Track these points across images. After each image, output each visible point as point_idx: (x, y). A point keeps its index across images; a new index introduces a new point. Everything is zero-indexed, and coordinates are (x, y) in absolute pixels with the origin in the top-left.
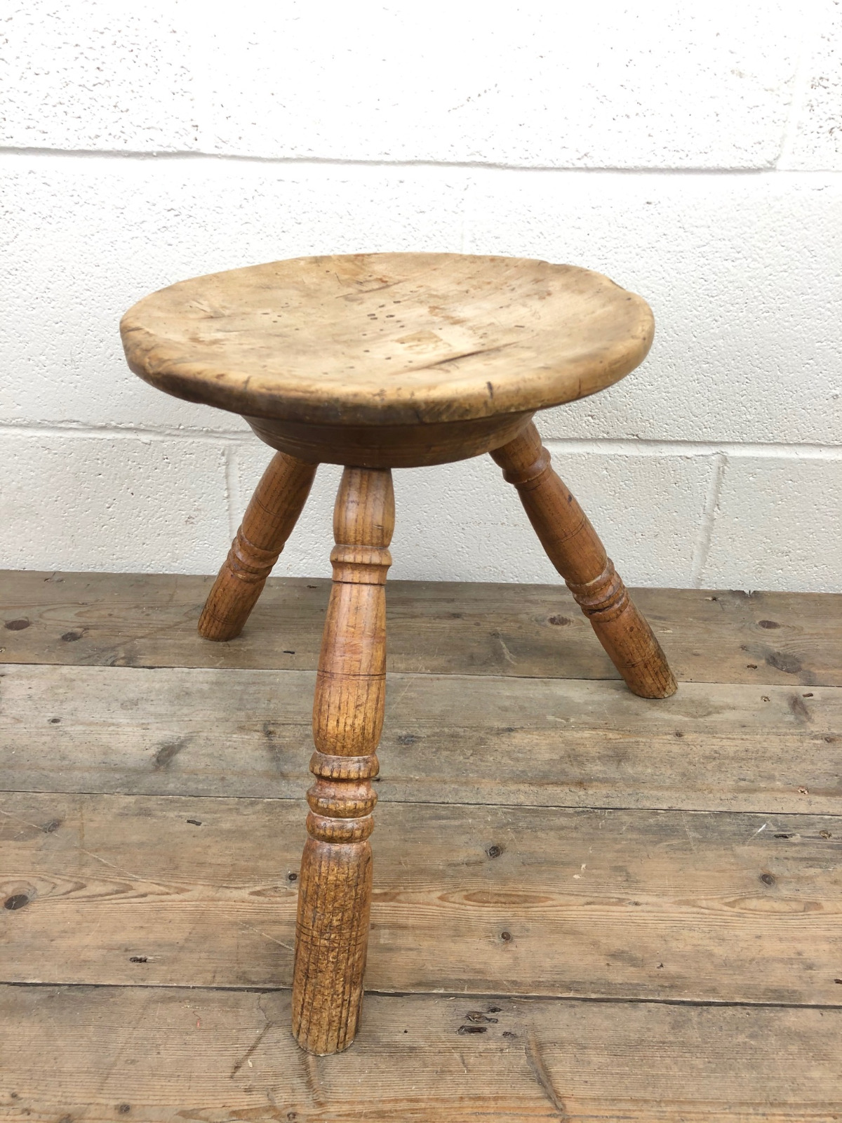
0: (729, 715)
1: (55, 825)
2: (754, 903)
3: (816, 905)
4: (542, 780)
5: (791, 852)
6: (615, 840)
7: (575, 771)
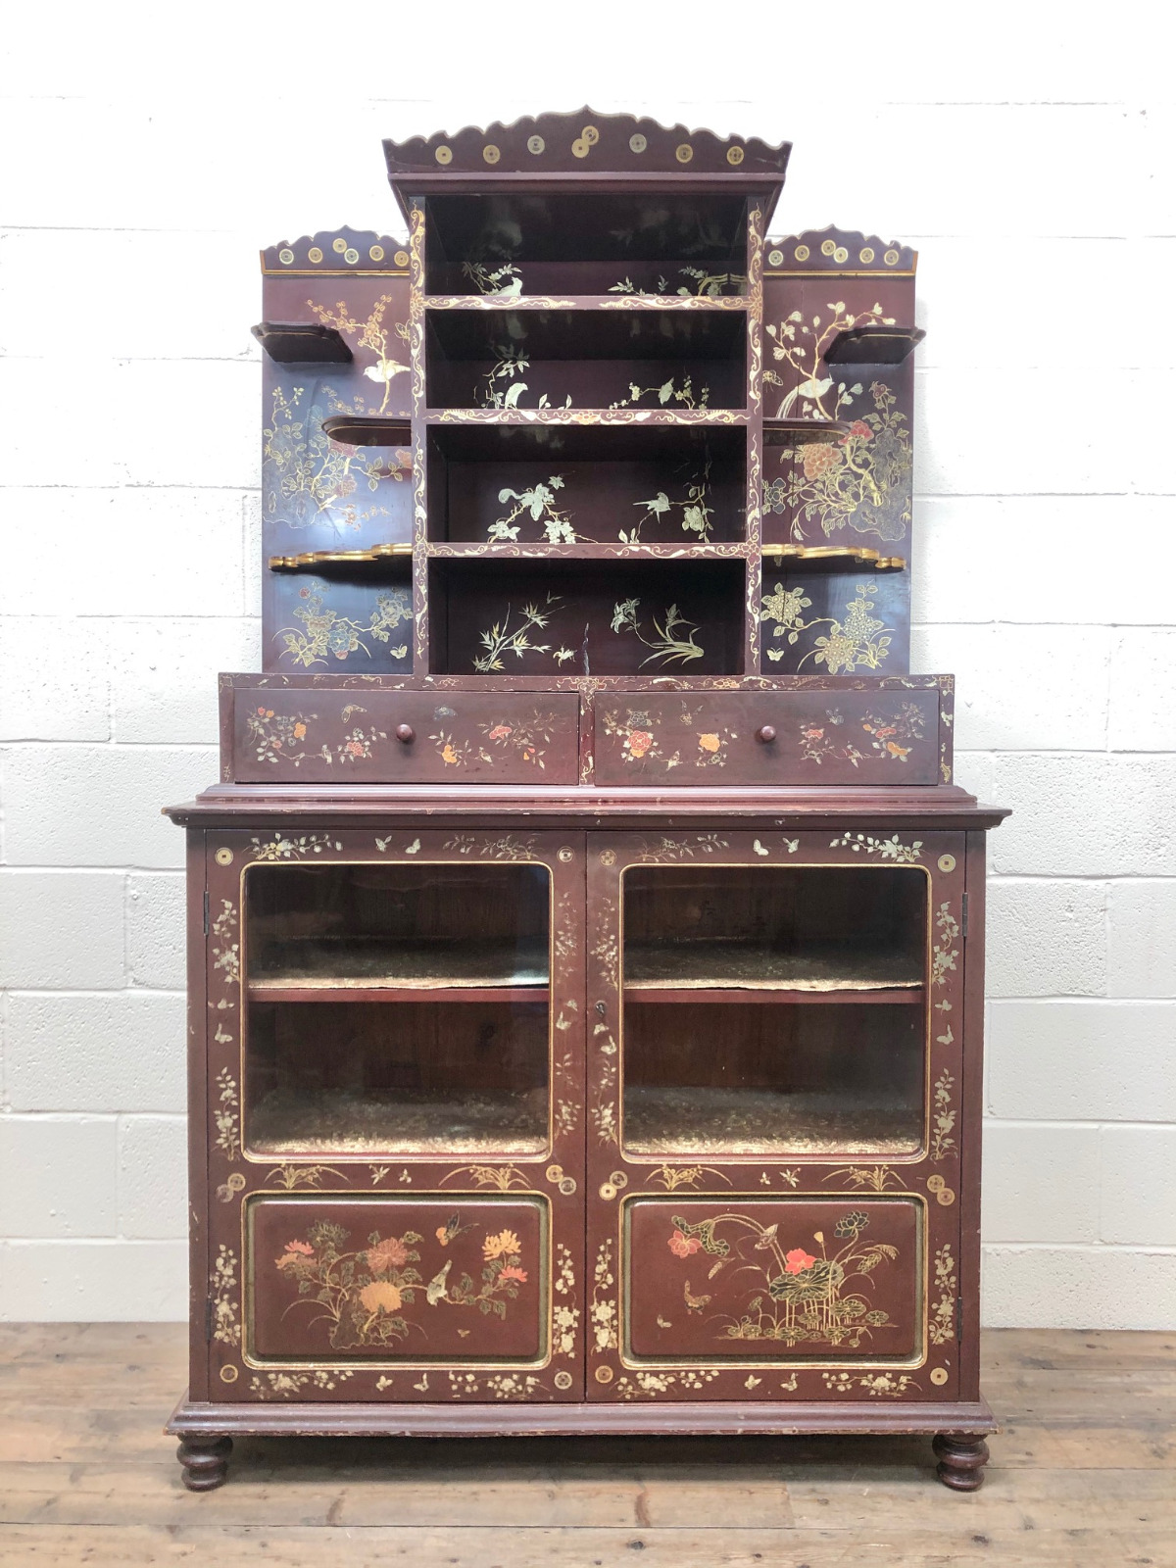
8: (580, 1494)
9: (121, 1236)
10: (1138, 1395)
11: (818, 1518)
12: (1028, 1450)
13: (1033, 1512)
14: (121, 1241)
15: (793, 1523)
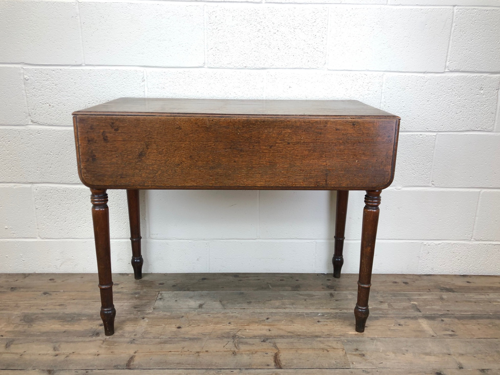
0: (316, 297)
1: (183, 317)
2: (315, 325)
3: (327, 325)
4: (277, 308)
5: (324, 318)
6: (291, 317)
7: (284, 306)
8: (248, 352)
9: (39, 238)
10: (495, 303)
11: (360, 363)
12: (452, 330)
13: (462, 360)
14: (39, 240)
15: (349, 365)
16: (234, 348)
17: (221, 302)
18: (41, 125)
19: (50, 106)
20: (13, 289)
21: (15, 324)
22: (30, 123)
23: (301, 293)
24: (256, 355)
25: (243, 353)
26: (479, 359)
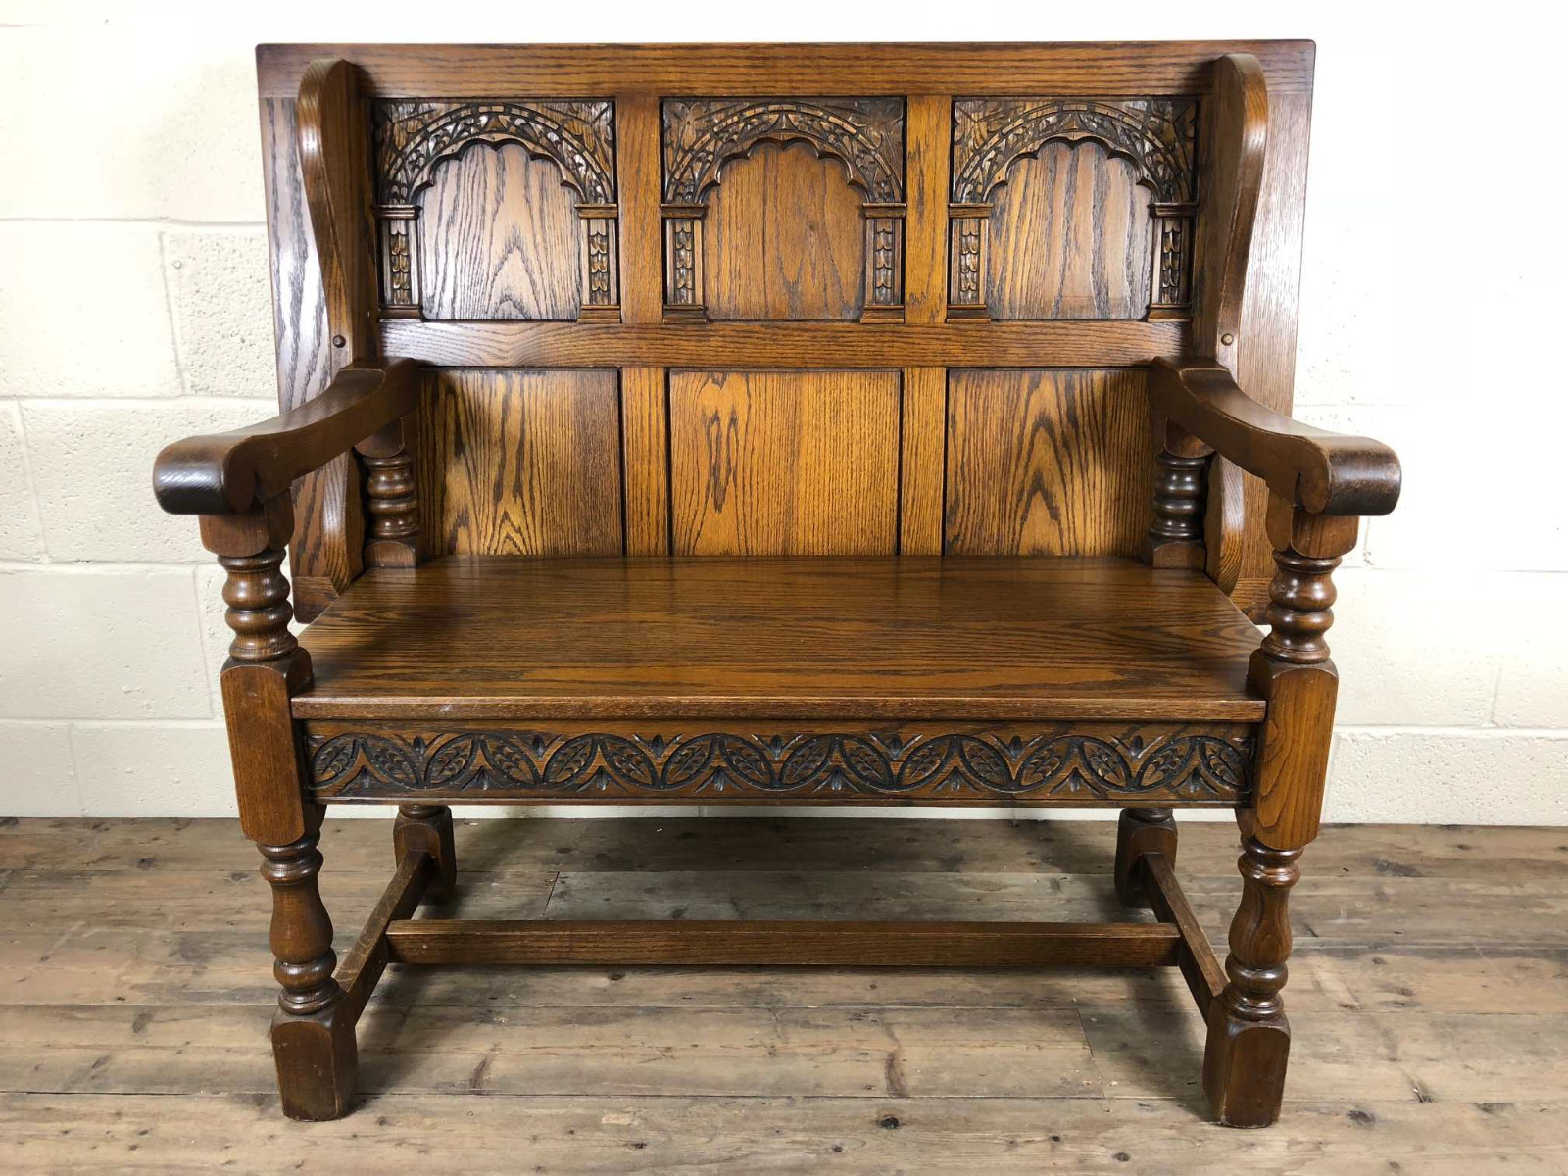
16: (775, 1036)
17: (734, 903)
18: (220, 396)
19: (243, 341)
20: (146, 863)
21: (159, 963)
22: (188, 390)
23: (965, 878)
24: (834, 1057)
25: (799, 1050)
26: (1478, 1073)
